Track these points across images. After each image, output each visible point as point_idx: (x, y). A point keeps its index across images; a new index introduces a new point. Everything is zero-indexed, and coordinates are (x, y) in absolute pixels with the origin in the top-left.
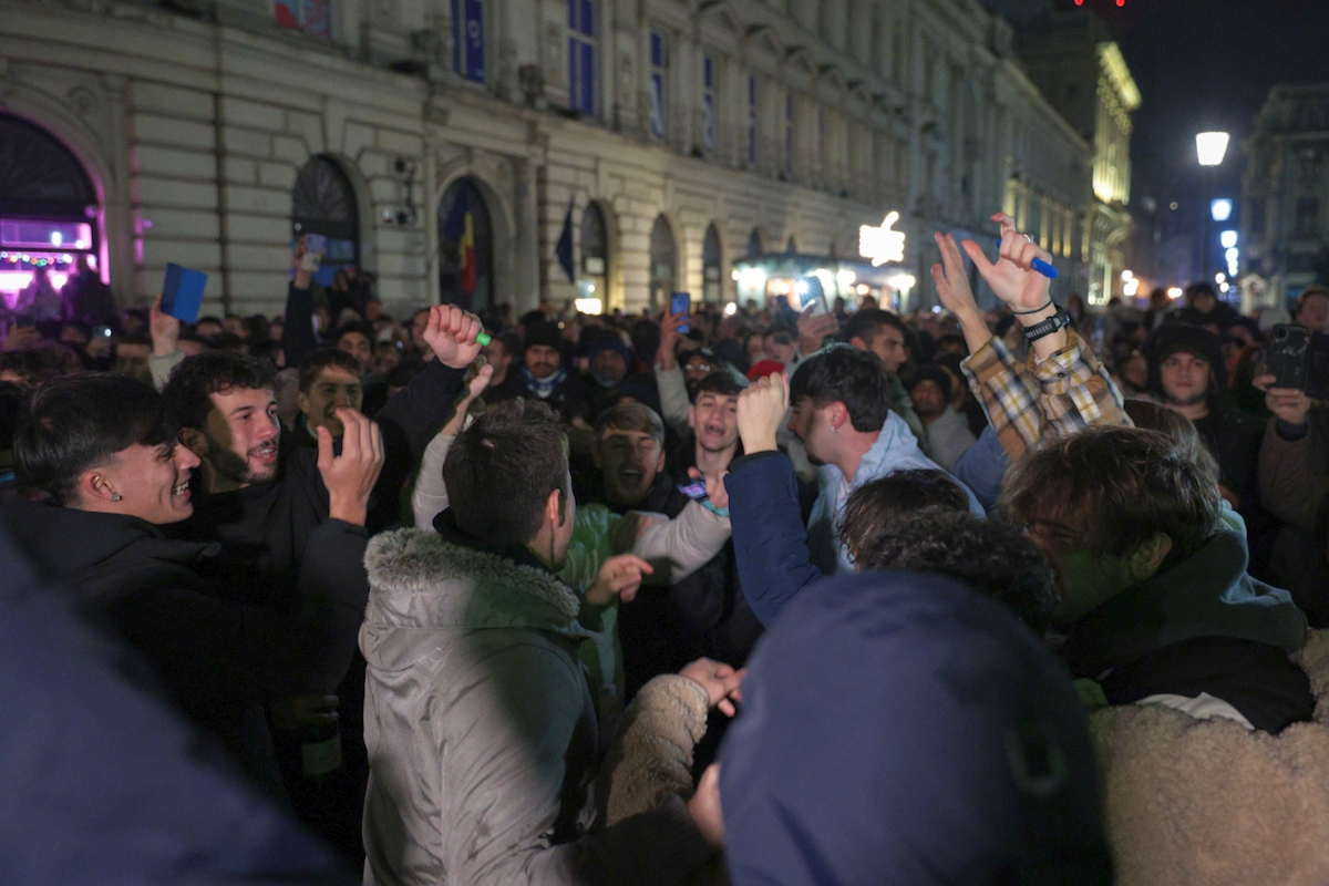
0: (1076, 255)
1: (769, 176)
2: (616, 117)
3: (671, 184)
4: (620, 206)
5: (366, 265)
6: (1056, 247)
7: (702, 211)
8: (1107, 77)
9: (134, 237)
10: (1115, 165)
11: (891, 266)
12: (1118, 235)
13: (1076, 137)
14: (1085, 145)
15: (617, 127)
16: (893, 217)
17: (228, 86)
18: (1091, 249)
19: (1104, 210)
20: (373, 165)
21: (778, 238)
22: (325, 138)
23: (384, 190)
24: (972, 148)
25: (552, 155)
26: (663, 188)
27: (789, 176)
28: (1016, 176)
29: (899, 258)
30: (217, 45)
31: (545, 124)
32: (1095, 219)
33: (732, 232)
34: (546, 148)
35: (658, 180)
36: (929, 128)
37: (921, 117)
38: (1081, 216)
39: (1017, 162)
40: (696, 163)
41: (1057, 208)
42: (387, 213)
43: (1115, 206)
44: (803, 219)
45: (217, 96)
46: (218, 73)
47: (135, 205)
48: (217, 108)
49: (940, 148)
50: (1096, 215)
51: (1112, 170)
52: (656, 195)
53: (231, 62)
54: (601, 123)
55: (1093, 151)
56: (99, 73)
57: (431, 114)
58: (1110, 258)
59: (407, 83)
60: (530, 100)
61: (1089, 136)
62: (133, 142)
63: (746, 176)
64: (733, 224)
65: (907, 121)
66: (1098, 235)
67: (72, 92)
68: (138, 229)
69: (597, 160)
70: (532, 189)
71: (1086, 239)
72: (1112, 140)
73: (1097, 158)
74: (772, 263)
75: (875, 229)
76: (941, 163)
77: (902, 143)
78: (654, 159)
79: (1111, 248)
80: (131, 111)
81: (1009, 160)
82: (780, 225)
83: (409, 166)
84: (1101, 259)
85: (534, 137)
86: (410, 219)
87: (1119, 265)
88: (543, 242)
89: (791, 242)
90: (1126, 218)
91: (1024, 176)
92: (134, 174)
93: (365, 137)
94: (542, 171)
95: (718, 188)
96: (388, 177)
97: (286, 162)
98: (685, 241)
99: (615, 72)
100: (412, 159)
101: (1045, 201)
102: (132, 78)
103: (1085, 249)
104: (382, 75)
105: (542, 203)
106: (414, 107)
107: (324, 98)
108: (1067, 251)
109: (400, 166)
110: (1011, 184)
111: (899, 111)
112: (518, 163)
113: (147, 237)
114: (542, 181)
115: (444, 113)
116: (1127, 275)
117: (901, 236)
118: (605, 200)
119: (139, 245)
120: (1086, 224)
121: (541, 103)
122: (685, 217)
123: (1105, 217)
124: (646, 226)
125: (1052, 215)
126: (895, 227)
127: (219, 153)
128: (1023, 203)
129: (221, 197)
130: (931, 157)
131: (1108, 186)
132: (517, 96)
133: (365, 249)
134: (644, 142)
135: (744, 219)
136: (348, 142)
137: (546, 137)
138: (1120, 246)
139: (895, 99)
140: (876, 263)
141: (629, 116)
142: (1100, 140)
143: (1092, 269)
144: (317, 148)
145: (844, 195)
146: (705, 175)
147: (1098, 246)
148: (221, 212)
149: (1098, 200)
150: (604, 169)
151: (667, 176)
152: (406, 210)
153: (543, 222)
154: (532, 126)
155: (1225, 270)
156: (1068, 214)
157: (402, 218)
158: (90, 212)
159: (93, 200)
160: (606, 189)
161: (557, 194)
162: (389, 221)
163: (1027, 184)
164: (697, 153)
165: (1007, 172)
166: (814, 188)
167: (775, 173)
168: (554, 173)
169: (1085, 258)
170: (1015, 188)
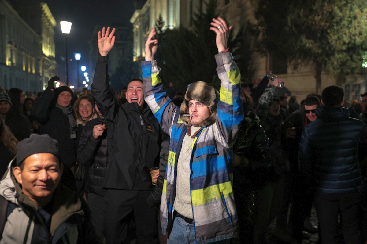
0: (37, 73)
6: (29, 70)
8: (45, 14)
10: (49, 44)
12: (52, 68)
13: (34, 33)
14: (38, 36)
18: (43, 72)
19: (46, 58)
28: (10, 43)
38: (39, 60)
39: (11, 38)
41: (29, 56)
43: (50, 57)
50: (44, 60)
51: (49, 46)
55: (41, 38)
58: (50, 75)
61: (40, 33)
66: (45, 67)
71: (41, 68)
72: (48, 36)
73: (43, 41)
79: (50, 71)
81: (7, 36)
90: (55, 62)
91: (13, 43)
101: (23, 53)
103: (41, 72)
108: (34, 71)
110: (9, 45)
120: (41, 63)
123: (47, 61)
125: (27, 59)
128: (14, 53)
131: (47, 51)
138: (54, 71)
142: (44, 35)
143: (44, 78)
147: (45, 70)
149: (44, 55)
155: (85, 80)
156: (33, 59)
163: (16, 46)
165: (7, 41)
169: (41, 75)
170: (10, 47)
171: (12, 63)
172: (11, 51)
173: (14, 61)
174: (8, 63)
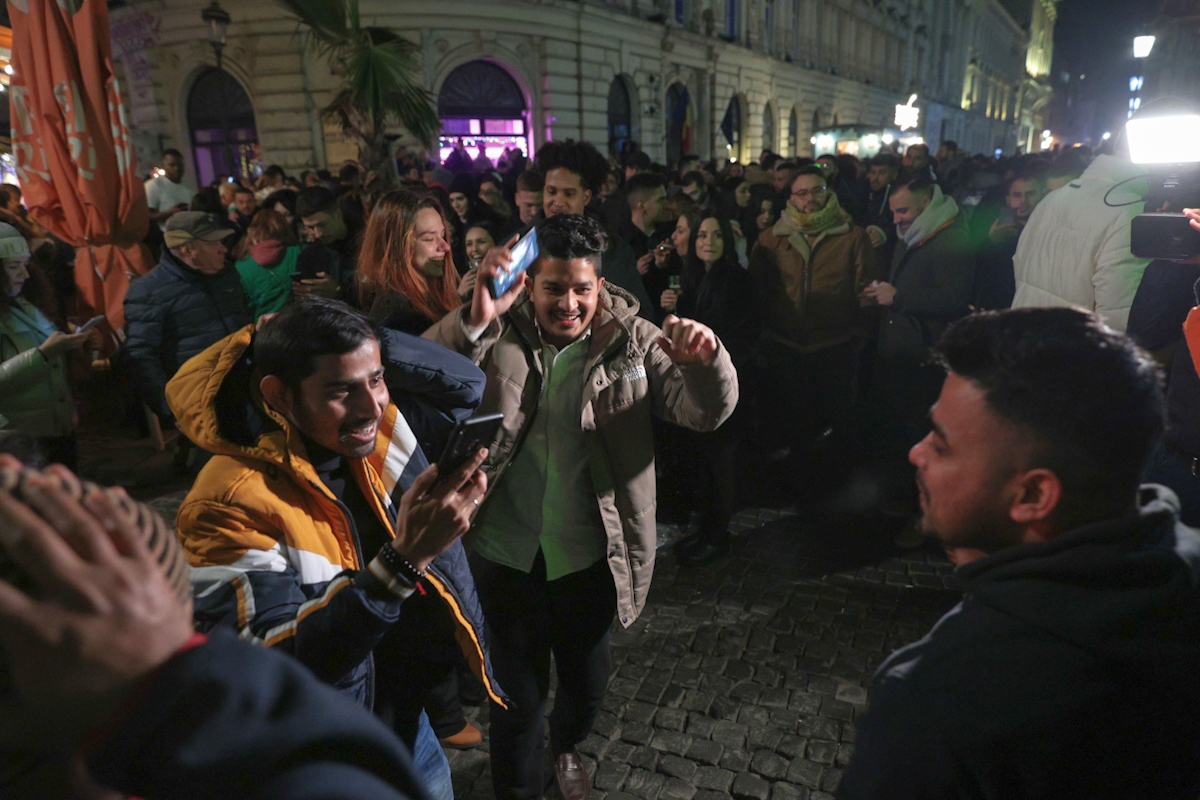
0: (1010, 119)
1: (825, 72)
2: (748, 39)
3: (775, 80)
4: (750, 98)
5: (634, 138)
6: (996, 114)
7: (789, 98)
9: (545, 127)
10: (1042, 47)
11: (911, 130)
12: (1041, 102)
13: (1016, 26)
14: (1023, 33)
15: (749, 46)
16: (914, 98)
17: (584, 38)
18: (1021, 114)
19: (1032, 83)
20: (641, 80)
21: (829, 115)
22: (621, 66)
23: (644, 94)
24: (946, 42)
25: (719, 67)
26: (770, 84)
27: (837, 71)
28: (973, 61)
29: (915, 125)
30: (579, 15)
31: (718, 47)
32: (1025, 92)
33: (804, 111)
34: (716, 62)
35: (768, 79)
36: (921, 30)
37: (915, 22)
38: (1016, 89)
39: (975, 51)
40: (787, 65)
41: (1000, 84)
42: (646, 107)
43: (1040, 79)
44: (845, 101)
45: (578, 44)
46: (579, 31)
47: (546, 109)
48: (579, 52)
49: (925, 43)
50: (1027, 87)
51: (1040, 51)
52: (767, 88)
53: (586, 25)
54: (740, 44)
55: (1028, 37)
56: (529, 36)
57: (666, 46)
58: (1033, 121)
59: (657, 28)
60: (709, 31)
61: (1026, 26)
62: (545, 74)
63: (816, 73)
64: (806, 106)
65: (907, 26)
66: (1026, 103)
67: (518, 47)
68: (548, 122)
69: (740, 68)
70: (708, 90)
71: (1017, 107)
72: (1042, 27)
73: (1031, 43)
74: (838, 131)
75: (904, 106)
76: (926, 55)
77: (902, 42)
78: (765, 65)
79: (1035, 112)
80: (544, 57)
81: (970, 49)
82: (830, 105)
83: (657, 79)
84: (1027, 122)
85: (711, 56)
86: (657, 110)
87: (1039, 126)
88: (713, 122)
89: (836, 118)
90: (1049, 89)
91: (979, 62)
92: (545, 92)
93: (636, 63)
94: (713, 77)
95: (798, 82)
96: (646, 86)
97: (605, 80)
98: (780, 119)
99: (748, 9)
100: (658, 75)
101: (992, 79)
102: (545, 38)
103: (1016, 115)
104: (647, 25)
105: (713, 97)
106: (657, 43)
107: (621, 41)
108: (1004, 116)
109: (652, 79)
110: (970, 67)
111: (903, 18)
112: (699, 73)
113: (554, 126)
114: (713, 83)
115: (672, 46)
116: (1046, 133)
117: (917, 110)
118: (742, 94)
119: (549, 132)
120: (1019, 95)
121: (715, 34)
122: (781, 102)
123: (1033, 88)
124: (761, 109)
125: (995, 89)
126: (914, 105)
127: (579, 77)
128: (976, 82)
129: (580, 103)
130: (921, 50)
131: (1036, 65)
132: (702, 30)
133: (634, 129)
134: (763, 55)
135: (812, 102)
136: (630, 65)
137: (717, 56)
138: (1042, 111)
139: (901, 11)
140: (903, 129)
141: (754, 37)
142: (1034, 27)
143: (1020, 128)
144: (618, 71)
145: (868, 82)
146: (793, 74)
147: (1025, 111)
148: (580, 111)
149: (1028, 76)
150: (744, 73)
151: (773, 76)
152: (654, 105)
153: (713, 109)
154: (710, 49)
156: (1007, 88)
157: (652, 110)
158: (524, 113)
159: (524, 107)
160: (743, 86)
161: (720, 91)
162: (646, 113)
163: (981, 68)
164: (788, 59)
165: (968, 58)
166: (851, 78)
167: (829, 70)
168: (720, 78)
169: (1016, 122)
170: (973, 71)
171: (971, 105)
172: (973, 78)
173: (975, 99)
174: (965, 104)
